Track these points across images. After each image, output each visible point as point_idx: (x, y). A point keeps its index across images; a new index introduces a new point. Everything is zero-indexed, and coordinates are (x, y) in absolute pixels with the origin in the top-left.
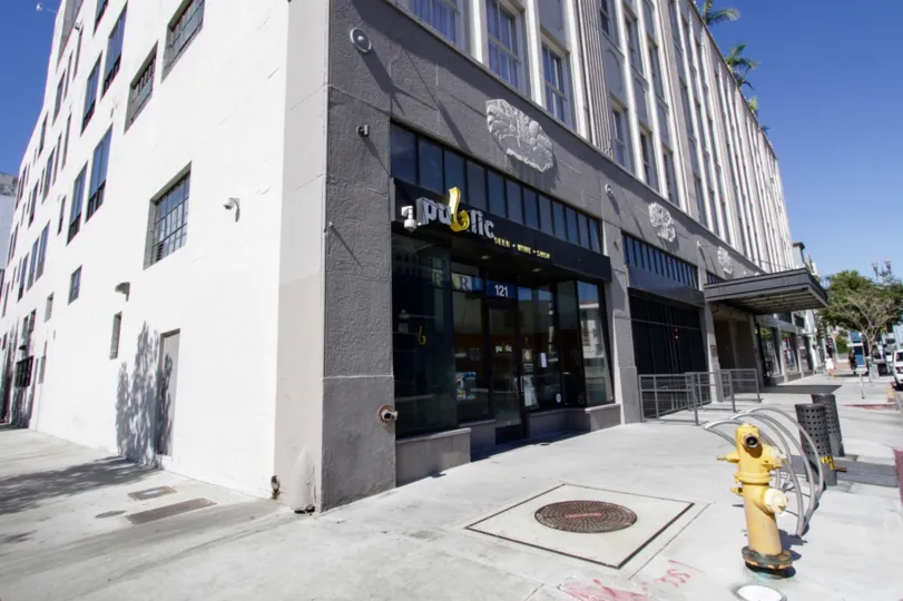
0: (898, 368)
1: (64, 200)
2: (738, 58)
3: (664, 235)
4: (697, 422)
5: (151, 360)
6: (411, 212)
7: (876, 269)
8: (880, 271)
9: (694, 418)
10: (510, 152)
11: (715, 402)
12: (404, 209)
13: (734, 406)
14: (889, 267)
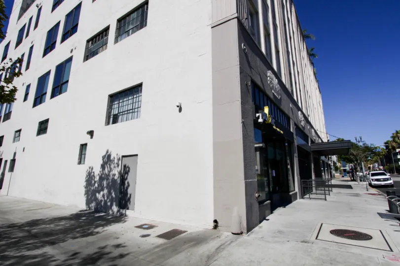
0: (372, 179)
1: (29, 86)
2: (311, 53)
3: (302, 124)
4: (326, 199)
5: (115, 167)
6: (261, 116)
7: (356, 139)
8: (358, 140)
9: (324, 198)
10: (273, 91)
11: (314, 191)
12: (257, 115)
13: (325, 192)
14: (361, 139)
